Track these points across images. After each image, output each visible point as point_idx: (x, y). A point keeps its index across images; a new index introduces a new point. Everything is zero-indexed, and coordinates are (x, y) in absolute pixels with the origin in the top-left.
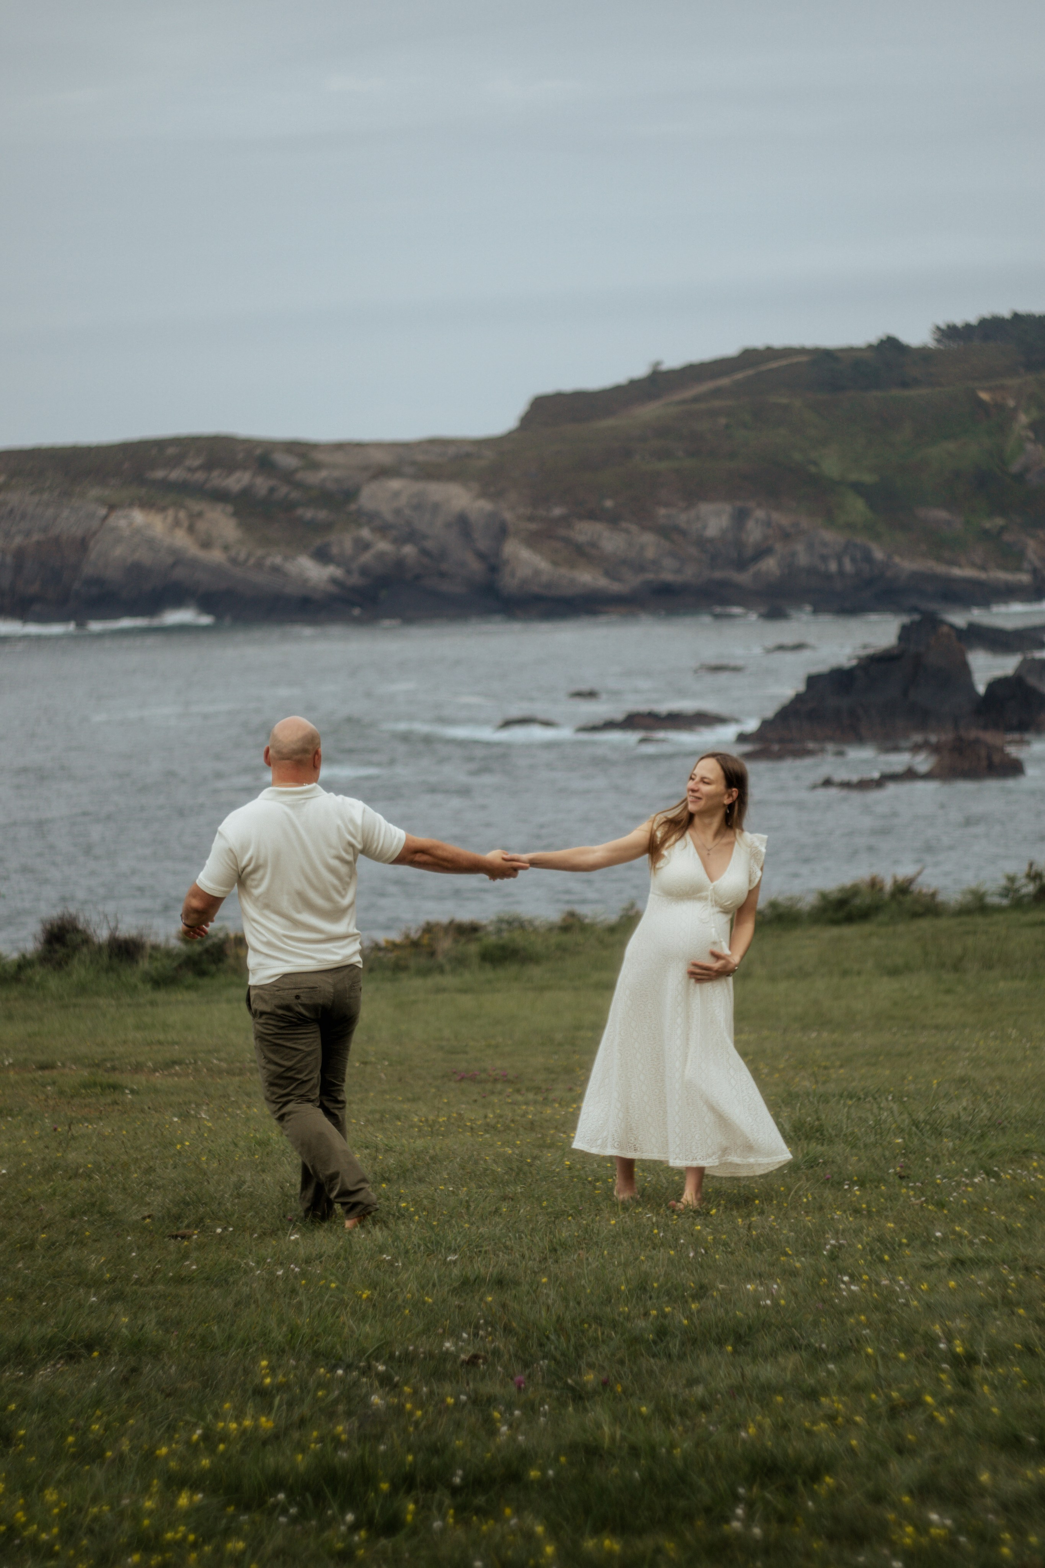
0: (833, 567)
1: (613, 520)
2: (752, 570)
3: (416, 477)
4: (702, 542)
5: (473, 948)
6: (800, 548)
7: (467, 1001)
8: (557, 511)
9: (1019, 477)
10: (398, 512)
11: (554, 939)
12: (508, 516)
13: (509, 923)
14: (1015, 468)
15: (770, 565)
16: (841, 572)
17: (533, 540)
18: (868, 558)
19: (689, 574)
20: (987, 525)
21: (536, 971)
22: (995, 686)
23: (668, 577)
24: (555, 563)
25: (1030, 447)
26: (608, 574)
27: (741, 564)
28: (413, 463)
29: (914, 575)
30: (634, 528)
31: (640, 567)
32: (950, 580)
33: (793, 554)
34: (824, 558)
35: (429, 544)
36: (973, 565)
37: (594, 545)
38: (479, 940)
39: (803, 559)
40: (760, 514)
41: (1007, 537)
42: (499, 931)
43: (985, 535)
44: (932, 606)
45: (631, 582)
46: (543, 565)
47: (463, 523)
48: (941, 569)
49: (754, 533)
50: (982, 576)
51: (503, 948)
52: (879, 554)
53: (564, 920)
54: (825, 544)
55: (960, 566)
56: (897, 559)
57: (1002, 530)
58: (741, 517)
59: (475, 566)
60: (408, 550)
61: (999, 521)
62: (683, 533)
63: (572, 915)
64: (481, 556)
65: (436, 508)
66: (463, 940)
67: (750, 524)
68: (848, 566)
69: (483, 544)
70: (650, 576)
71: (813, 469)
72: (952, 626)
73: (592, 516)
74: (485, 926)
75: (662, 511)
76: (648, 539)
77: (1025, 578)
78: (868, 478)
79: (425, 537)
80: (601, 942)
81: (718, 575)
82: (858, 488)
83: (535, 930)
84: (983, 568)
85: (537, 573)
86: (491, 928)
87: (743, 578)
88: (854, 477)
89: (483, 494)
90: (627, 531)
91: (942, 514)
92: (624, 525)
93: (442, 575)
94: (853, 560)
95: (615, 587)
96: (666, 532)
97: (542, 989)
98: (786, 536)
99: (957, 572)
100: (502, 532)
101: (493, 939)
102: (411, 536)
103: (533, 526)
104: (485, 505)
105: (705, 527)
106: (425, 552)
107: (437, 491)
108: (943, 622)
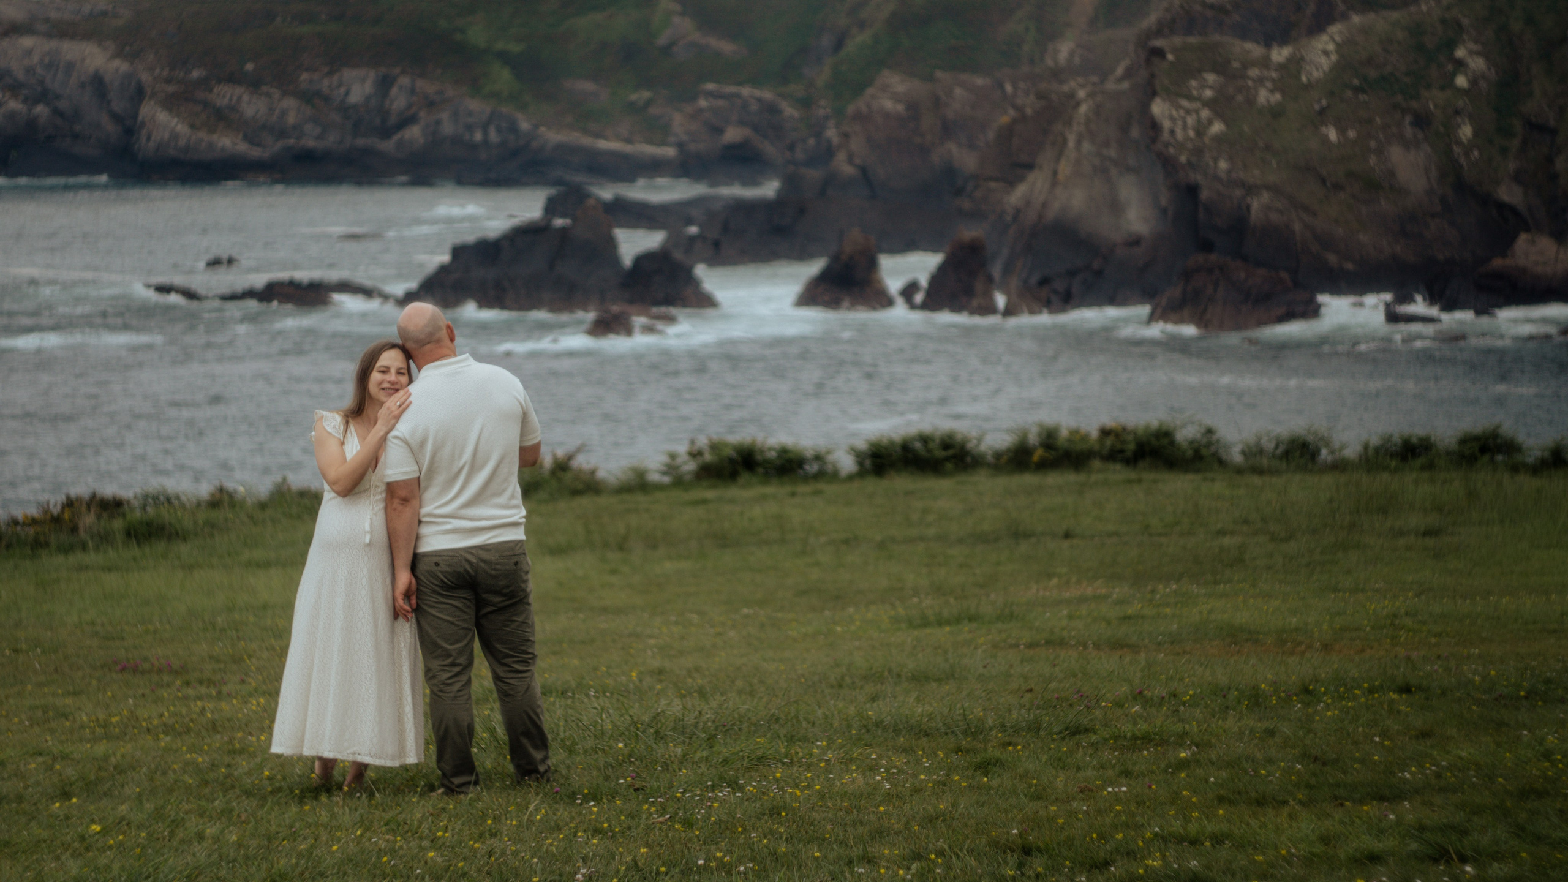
0: (478, 136)
1: (254, 84)
2: (397, 137)
3: (49, 36)
4: (344, 109)
5: (118, 524)
6: (445, 116)
7: (112, 580)
8: (195, 74)
9: (666, 50)
10: (30, 70)
11: (201, 516)
12: (145, 77)
13: (155, 498)
14: (662, 41)
15: (414, 133)
16: (486, 142)
17: (171, 103)
18: (513, 128)
19: (331, 140)
20: (634, 97)
21: (184, 549)
22: (643, 260)
23: (310, 143)
24: (192, 126)
25: (677, 20)
26: (246, 138)
27: (386, 132)
28: (47, 20)
29: (559, 147)
30: (276, 93)
31: (282, 134)
32: (594, 154)
33: (438, 123)
34: (470, 128)
35: (63, 105)
36: (619, 138)
37: (233, 108)
38: (124, 515)
39: (448, 128)
40: (405, 81)
41: (654, 111)
42: (144, 507)
43: (633, 108)
44: (579, 178)
45: (271, 148)
46: (182, 128)
47: (98, 83)
48: (587, 141)
49: (398, 101)
50: (628, 148)
51: (149, 524)
52: (524, 125)
53: (213, 495)
54: (470, 114)
55: (606, 138)
56: (543, 129)
57: (648, 103)
58: (385, 84)
59: (110, 128)
60: (41, 110)
61: (646, 94)
62: (327, 99)
63: (222, 490)
64: (116, 118)
65: (70, 67)
66: (105, 515)
67: (394, 91)
68: (494, 136)
69: (118, 105)
70: (292, 141)
71: (458, 37)
72: (599, 200)
73: (232, 79)
74: (128, 502)
75: (304, 76)
76: (290, 103)
77: (670, 152)
78: (515, 48)
79: (58, 97)
80: (251, 517)
81: (361, 142)
82: (504, 57)
83: (183, 506)
84: (629, 141)
85: (175, 136)
86: (135, 503)
87: (388, 146)
88: (500, 46)
89: (119, 54)
90: (268, 95)
91: (589, 86)
92: (265, 88)
93: (76, 137)
94: (499, 130)
95: (256, 153)
96: (308, 97)
97: (190, 568)
98: (431, 105)
99: (603, 144)
100: (139, 94)
101: (138, 514)
102: (43, 95)
103: (171, 89)
104: (123, 66)
105: (347, 93)
106: (57, 112)
107: (71, 50)
108: (588, 196)
